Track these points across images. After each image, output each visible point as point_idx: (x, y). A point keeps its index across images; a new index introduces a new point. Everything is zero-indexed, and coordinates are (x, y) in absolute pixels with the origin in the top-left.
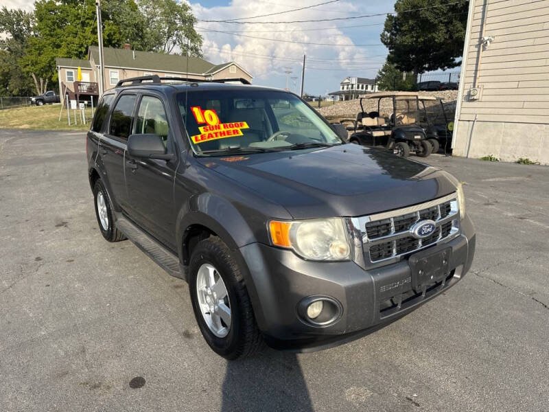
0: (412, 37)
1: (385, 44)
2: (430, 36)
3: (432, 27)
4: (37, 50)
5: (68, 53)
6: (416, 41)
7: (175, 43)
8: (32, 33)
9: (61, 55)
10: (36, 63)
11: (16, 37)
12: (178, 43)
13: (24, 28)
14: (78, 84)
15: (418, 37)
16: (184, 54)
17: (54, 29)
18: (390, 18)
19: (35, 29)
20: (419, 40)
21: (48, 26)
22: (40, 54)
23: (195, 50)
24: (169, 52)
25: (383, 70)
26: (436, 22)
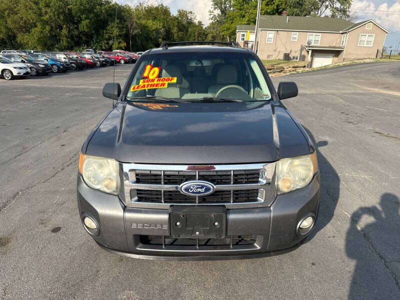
4: (231, 20)
5: (249, 21)
7: (327, 7)
8: (232, 9)
9: (243, 23)
10: (229, 29)
11: (222, 12)
12: (329, 7)
13: (228, 6)
14: (246, 43)
16: (333, 16)
17: (243, 5)
19: (234, 5)
21: (239, 3)
22: (232, 23)
23: (344, 12)
24: (320, 15)
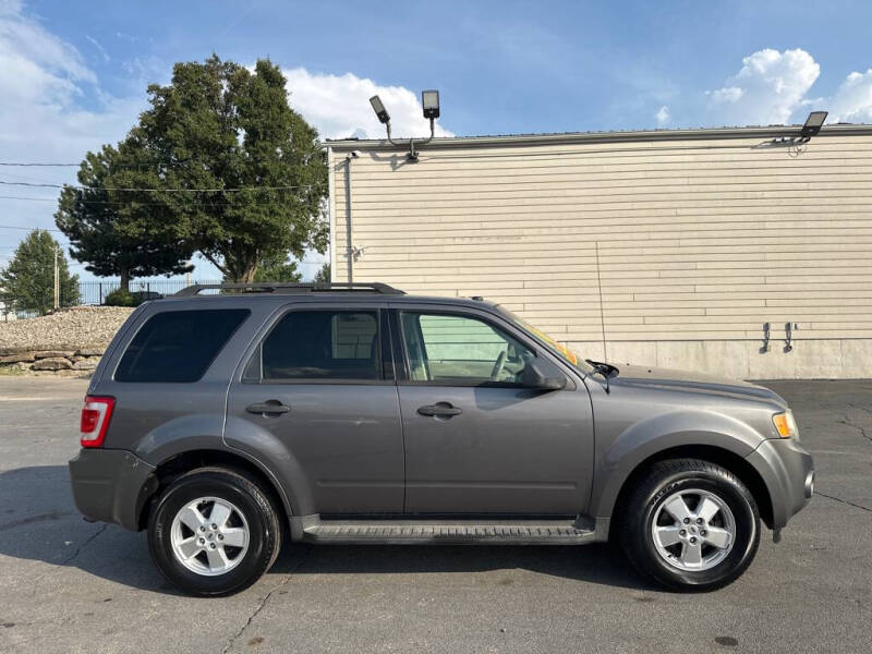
0: (140, 226)
1: (63, 230)
2: (167, 227)
3: (170, 216)
6: (147, 234)
15: (148, 228)
18: (69, 191)
20: (151, 232)
25: (11, 271)
26: (179, 210)
